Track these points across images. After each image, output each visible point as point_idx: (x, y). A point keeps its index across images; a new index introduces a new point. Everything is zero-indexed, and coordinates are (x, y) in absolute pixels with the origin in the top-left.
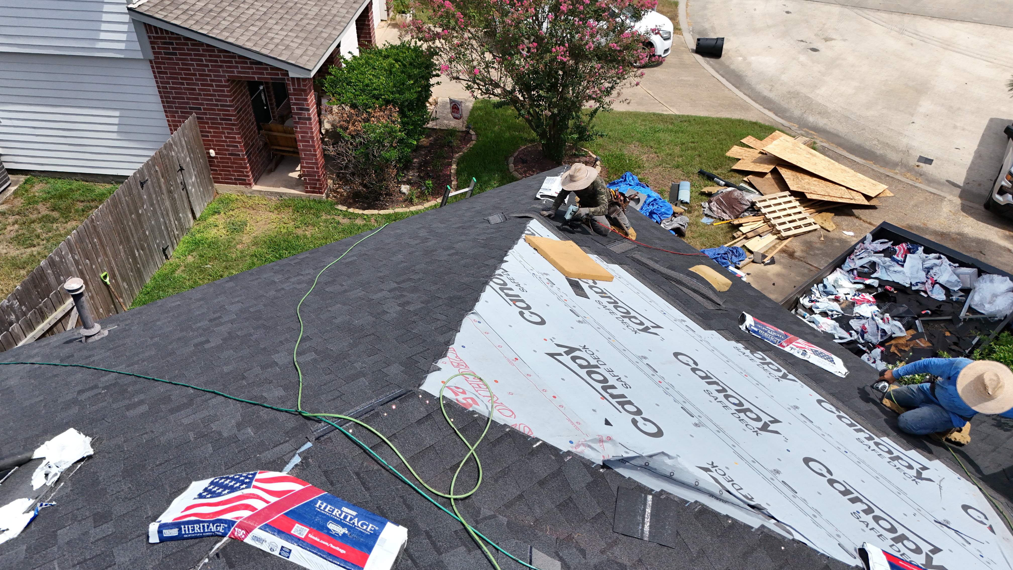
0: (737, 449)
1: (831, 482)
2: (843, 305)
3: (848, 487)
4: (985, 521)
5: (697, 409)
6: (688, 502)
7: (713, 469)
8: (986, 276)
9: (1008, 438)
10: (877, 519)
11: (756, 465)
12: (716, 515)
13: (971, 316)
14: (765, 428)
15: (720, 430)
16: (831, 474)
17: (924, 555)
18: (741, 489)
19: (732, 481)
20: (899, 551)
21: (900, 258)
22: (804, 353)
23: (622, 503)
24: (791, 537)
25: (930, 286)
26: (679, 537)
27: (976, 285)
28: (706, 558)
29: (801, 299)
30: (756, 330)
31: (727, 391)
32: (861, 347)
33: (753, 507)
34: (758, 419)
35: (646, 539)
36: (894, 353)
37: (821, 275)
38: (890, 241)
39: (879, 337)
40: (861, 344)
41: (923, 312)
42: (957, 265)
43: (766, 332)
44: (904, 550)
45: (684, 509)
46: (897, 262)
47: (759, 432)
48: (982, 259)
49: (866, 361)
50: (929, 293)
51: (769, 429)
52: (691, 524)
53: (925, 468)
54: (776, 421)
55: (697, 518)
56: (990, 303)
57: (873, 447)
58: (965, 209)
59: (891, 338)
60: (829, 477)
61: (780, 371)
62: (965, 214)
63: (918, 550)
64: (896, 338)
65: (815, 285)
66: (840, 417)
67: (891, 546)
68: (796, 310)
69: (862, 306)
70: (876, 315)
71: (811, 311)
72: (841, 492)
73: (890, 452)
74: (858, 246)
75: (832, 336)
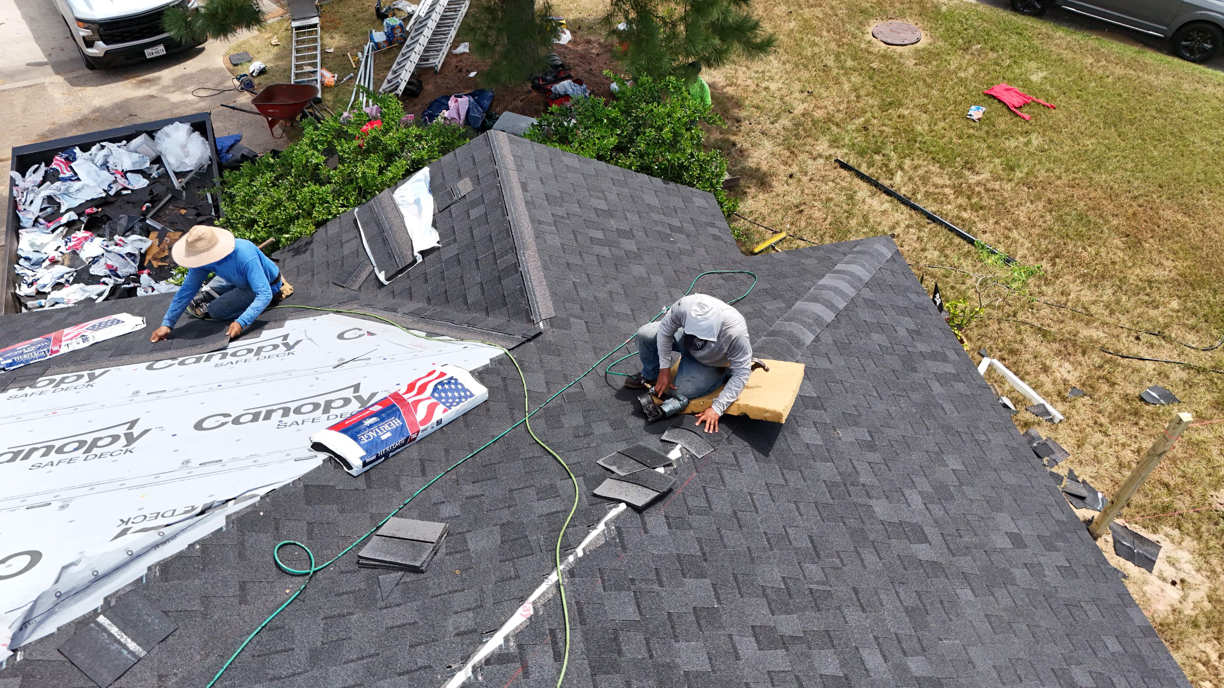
0: (128, 484)
1: (236, 421)
2: (67, 262)
3: (253, 411)
4: (361, 333)
5: (44, 493)
6: (142, 577)
7: (130, 525)
8: (158, 135)
9: (312, 256)
10: (297, 411)
11: (162, 477)
12: (179, 557)
13: (184, 180)
14: (130, 439)
15: (91, 487)
16: (229, 415)
17: (353, 399)
18: (174, 511)
19: (158, 513)
20: (337, 416)
21: (68, 174)
22: (85, 338)
23: (80, 658)
24: (258, 499)
25: (124, 180)
26: (170, 614)
27: (159, 148)
28: (214, 599)
29: (17, 291)
30: (10, 361)
31: (53, 446)
32: (127, 286)
33: (202, 513)
34: (115, 438)
35: (142, 653)
36: (160, 267)
37: (11, 251)
38: (40, 164)
39: (132, 263)
40: (124, 284)
41: (144, 209)
42: (124, 142)
43: (22, 354)
44: (338, 412)
45: (146, 587)
46: (69, 179)
47: (130, 448)
48: (138, 121)
49: (145, 294)
50: (129, 187)
51: (135, 436)
52: (168, 590)
53: (286, 337)
54: (133, 423)
55: (167, 580)
56: (186, 156)
57: (234, 359)
58: (74, 82)
59: (143, 256)
60: (230, 419)
61: (83, 376)
62: (79, 88)
63: (347, 401)
64: (146, 252)
65: (16, 266)
66: (182, 363)
67: (328, 419)
68: (26, 307)
69: (84, 247)
70: (107, 246)
71: (41, 294)
72: (252, 421)
73: (250, 351)
74: (15, 193)
75: (90, 300)
